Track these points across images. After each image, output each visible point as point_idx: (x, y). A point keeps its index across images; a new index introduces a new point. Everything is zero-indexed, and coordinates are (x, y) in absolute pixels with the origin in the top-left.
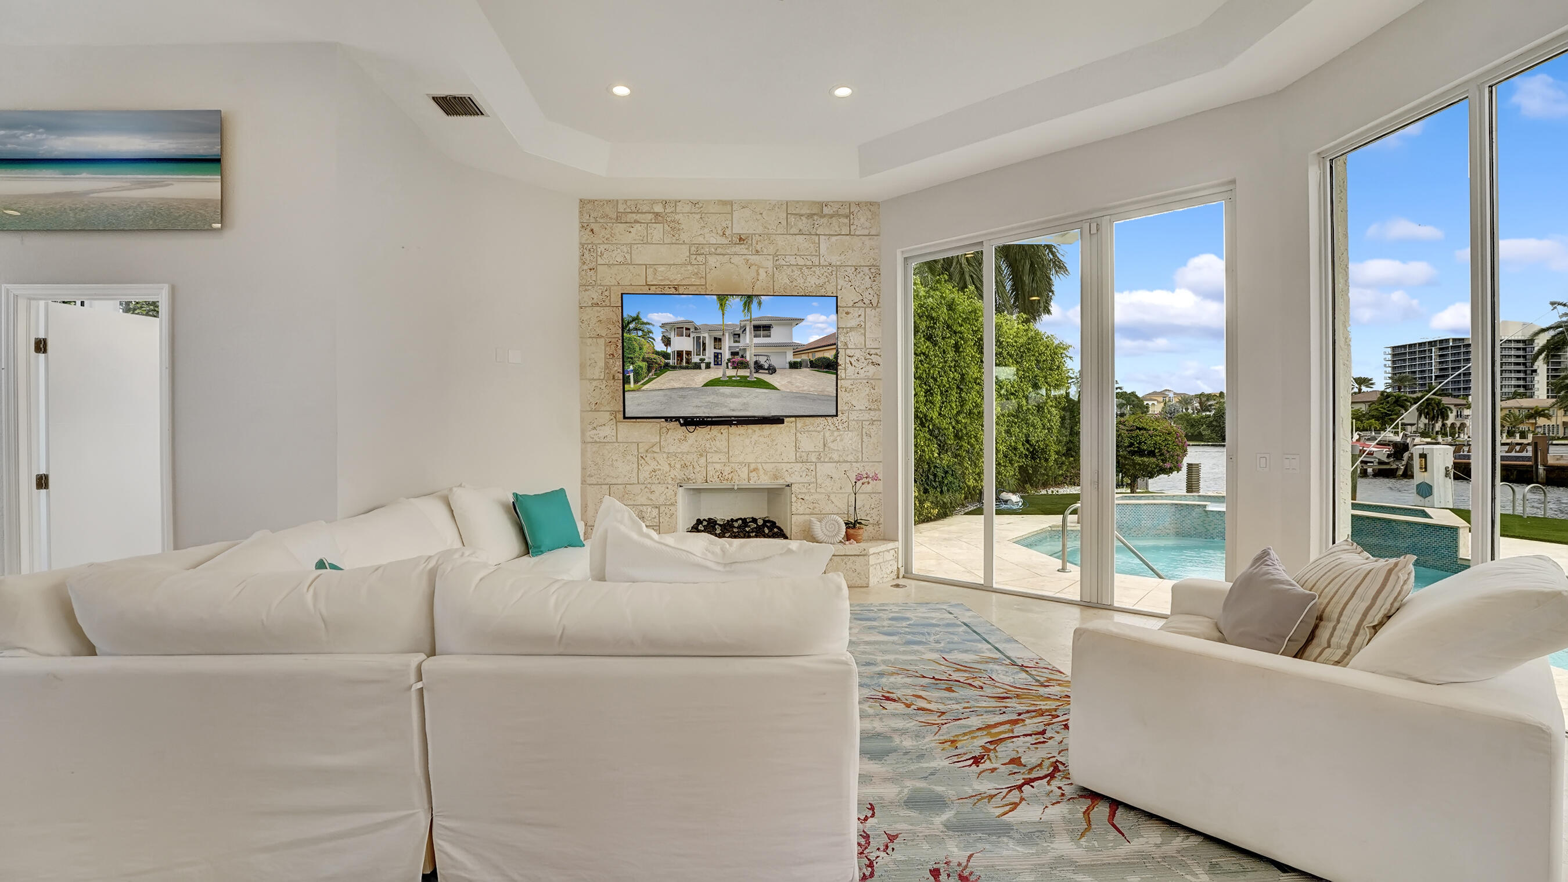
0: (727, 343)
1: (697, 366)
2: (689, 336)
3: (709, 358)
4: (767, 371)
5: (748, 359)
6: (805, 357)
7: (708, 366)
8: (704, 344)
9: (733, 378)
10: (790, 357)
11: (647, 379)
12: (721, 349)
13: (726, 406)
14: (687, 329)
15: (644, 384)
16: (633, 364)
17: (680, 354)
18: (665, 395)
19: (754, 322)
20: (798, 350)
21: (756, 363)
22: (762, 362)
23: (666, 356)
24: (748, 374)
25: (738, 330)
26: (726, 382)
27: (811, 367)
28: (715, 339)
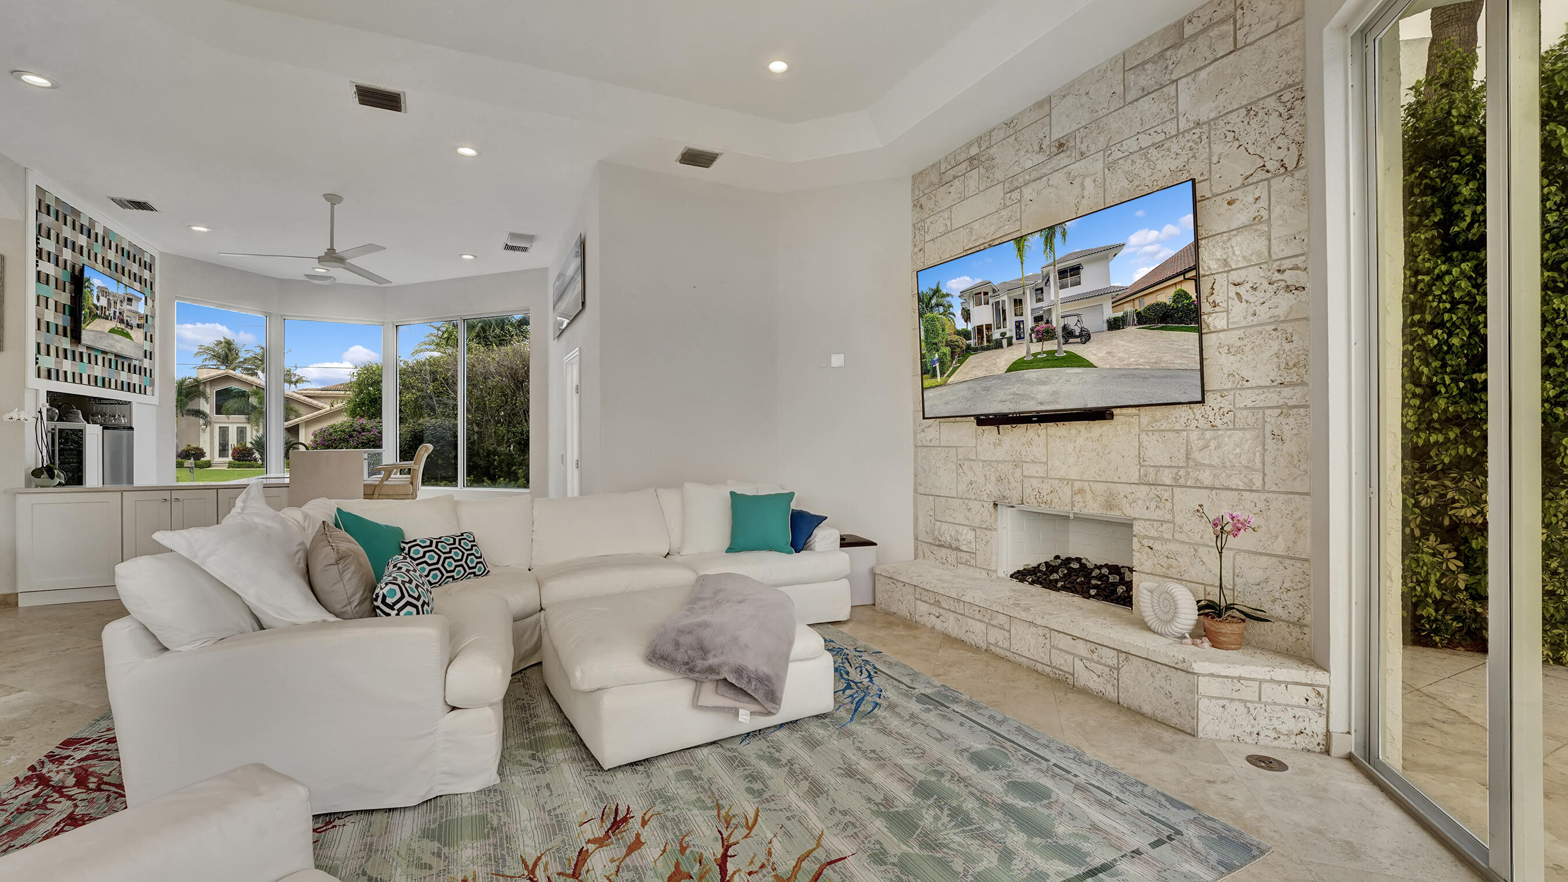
0: (1030, 304)
1: (998, 345)
2: (988, 303)
3: (1010, 330)
4: (1079, 340)
5: (1054, 324)
6: (1128, 308)
7: (1010, 344)
8: (1004, 311)
9: (1039, 356)
10: (1109, 313)
11: (951, 368)
12: (1022, 315)
13: (1033, 398)
14: (986, 294)
15: (949, 376)
16: (937, 351)
17: (979, 329)
18: (970, 388)
19: (1059, 265)
20: (1120, 297)
21: (1065, 328)
22: (1072, 327)
23: (966, 334)
24: (1056, 348)
25: (1040, 283)
26: (1031, 362)
27: (1140, 322)
28: (1015, 300)
